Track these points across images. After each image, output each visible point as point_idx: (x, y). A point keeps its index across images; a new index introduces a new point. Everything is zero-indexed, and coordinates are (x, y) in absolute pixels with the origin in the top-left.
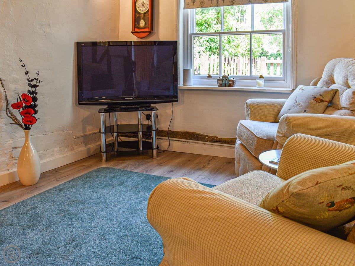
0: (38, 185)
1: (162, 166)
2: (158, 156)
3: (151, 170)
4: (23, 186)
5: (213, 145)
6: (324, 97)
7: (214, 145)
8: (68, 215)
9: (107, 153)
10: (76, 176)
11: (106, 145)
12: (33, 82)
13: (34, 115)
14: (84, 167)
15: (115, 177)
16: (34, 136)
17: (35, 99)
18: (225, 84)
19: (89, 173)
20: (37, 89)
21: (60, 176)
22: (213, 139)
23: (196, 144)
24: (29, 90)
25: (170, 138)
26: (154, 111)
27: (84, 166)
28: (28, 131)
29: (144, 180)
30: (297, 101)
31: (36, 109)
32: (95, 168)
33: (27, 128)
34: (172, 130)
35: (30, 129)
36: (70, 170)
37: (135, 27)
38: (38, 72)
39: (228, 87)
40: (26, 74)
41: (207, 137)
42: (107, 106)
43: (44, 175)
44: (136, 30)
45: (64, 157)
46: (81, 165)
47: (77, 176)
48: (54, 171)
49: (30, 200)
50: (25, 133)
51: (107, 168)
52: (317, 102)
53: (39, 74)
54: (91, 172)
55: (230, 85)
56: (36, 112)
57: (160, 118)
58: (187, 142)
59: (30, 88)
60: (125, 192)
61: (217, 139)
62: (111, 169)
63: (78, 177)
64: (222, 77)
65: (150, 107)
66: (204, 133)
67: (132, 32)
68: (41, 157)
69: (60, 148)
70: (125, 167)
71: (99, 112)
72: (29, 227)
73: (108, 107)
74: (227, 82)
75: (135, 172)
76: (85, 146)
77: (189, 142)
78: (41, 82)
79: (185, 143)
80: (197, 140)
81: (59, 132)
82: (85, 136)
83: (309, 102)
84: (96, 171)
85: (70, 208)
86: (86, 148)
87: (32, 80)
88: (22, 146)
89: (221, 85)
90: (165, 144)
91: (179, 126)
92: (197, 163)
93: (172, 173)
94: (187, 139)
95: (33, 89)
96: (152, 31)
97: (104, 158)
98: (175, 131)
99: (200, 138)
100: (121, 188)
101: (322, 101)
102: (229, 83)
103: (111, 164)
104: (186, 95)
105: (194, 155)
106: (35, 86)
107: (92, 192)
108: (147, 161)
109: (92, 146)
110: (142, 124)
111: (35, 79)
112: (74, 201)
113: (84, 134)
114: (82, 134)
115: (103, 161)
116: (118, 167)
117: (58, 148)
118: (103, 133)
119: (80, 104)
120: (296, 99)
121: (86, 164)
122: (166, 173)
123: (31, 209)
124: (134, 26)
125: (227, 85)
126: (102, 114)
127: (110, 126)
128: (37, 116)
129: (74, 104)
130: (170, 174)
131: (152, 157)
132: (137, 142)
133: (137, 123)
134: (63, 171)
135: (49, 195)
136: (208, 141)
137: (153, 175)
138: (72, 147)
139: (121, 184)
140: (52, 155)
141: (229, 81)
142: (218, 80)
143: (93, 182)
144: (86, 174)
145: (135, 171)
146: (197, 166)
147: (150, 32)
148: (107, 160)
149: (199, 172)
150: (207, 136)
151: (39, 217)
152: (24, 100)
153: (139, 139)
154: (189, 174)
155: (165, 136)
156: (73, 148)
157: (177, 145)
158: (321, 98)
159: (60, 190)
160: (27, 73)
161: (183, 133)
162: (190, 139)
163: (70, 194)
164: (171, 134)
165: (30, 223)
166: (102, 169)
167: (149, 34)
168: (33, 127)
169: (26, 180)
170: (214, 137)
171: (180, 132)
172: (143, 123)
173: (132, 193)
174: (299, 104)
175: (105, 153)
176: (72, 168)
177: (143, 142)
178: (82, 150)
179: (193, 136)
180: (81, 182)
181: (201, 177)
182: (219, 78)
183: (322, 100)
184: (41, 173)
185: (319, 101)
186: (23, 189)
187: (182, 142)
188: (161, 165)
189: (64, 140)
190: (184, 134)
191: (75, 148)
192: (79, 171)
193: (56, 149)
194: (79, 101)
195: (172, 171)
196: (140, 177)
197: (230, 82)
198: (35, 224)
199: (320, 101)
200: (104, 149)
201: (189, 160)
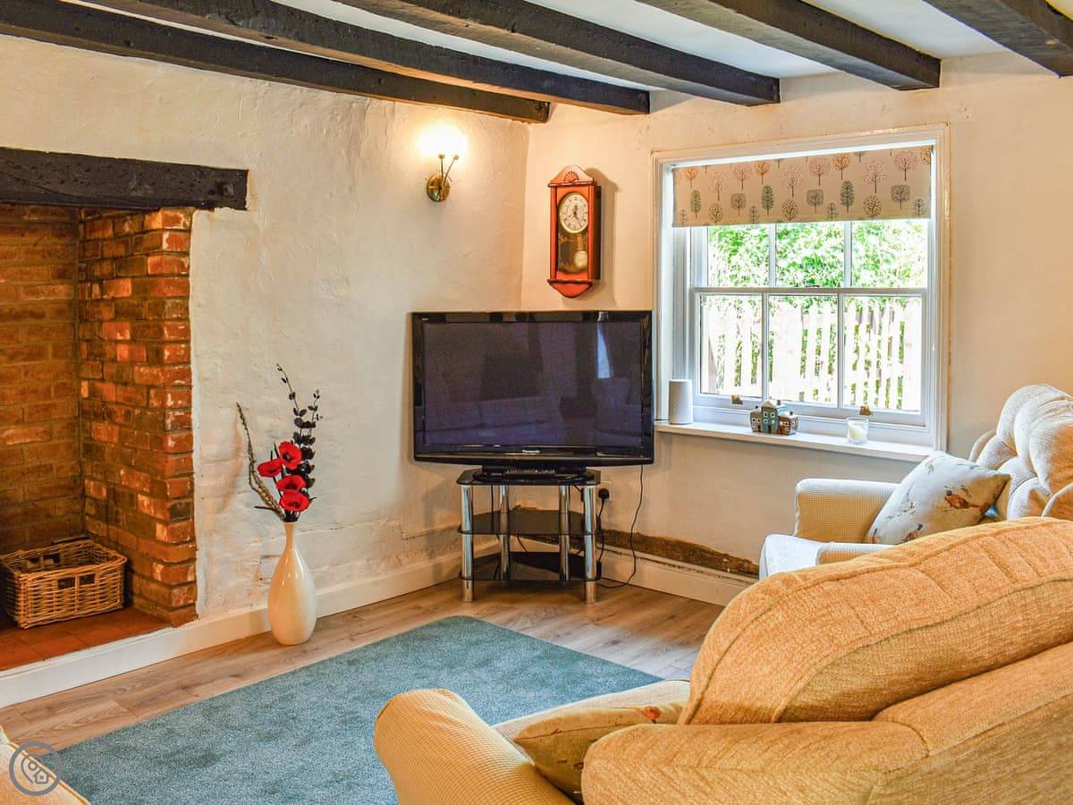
0: (308, 647)
1: (598, 625)
2: (598, 598)
3: (568, 634)
4: (277, 644)
5: (739, 580)
6: (970, 493)
7: (742, 581)
8: (350, 720)
9: (477, 583)
10: (394, 632)
11: (473, 560)
12: (305, 415)
13: (304, 489)
14: (417, 612)
15: (477, 643)
16: (309, 532)
17: (308, 454)
18: (770, 427)
19: (422, 628)
20: (314, 433)
21: (359, 629)
22: (741, 566)
23: (699, 574)
24: (296, 434)
25: (637, 553)
26: (588, 487)
27: (419, 608)
28: (292, 525)
29: (539, 657)
30: (911, 498)
31: (311, 476)
32: (441, 616)
33: (290, 518)
34: (642, 533)
35: (295, 519)
36: (386, 616)
37: (556, 269)
38: (318, 392)
39: (777, 433)
40: (291, 398)
41: (725, 560)
42: (480, 467)
43: (323, 624)
44: (561, 276)
45: (376, 583)
46: (413, 604)
47: (395, 634)
48: (350, 614)
49: (285, 678)
50: (286, 526)
51: (469, 620)
52: (951, 506)
53: (318, 397)
54: (429, 626)
55: (781, 431)
56: (309, 483)
57: (614, 500)
58: (679, 567)
59: (298, 430)
60: (486, 683)
61: (752, 567)
62: (474, 624)
63: (397, 636)
64: (762, 408)
65: (585, 474)
66: (718, 549)
67: (549, 281)
68: (319, 582)
69: (368, 560)
70: (511, 620)
71: (460, 482)
72: (270, 737)
73: (483, 469)
74: (773, 422)
75: (528, 637)
76: (431, 557)
77: (683, 567)
78: (321, 417)
79: (673, 569)
80: (701, 565)
81: (369, 524)
82: (430, 534)
83: (933, 505)
84: (440, 624)
85: (359, 707)
86: (431, 564)
87: (303, 412)
88: (281, 553)
89: (759, 427)
90: (622, 565)
91: (657, 525)
92: (688, 627)
93: (615, 647)
94: (677, 559)
95: (305, 432)
96: (594, 281)
97: (468, 592)
98: (650, 535)
99: (710, 559)
100: (482, 674)
101: (965, 504)
102: (779, 426)
103: (482, 608)
104: (675, 448)
105: (692, 603)
106: (310, 425)
107: (416, 674)
108: (570, 608)
109: (445, 559)
110: (570, 513)
111: (311, 408)
112: (371, 692)
113: (429, 529)
114: (424, 530)
115: (466, 599)
116: (493, 620)
117: (365, 561)
118: (467, 533)
119: (417, 459)
120: (909, 491)
121: (426, 603)
122: (602, 644)
123: (282, 699)
124: (554, 266)
125: (774, 429)
126: (465, 486)
127: (493, 512)
128: (311, 492)
129: (406, 459)
130: (607, 649)
131: (583, 599)
132: (558, 556)
133: (558, 509)
134: (372, 617)
135: (325, 671)
136: (729, 570)
137: (565, 649)
138: (396, 560)
139: (485, 663)
140: (348, 576)
141: (781, 419)
142: (753, 415)
143: (424, 651)
144: (415, 630)
145: (528, 634)
146: (684, 634)
147: (590, 284)
148: (476, 598)
149: (682, 651)
150: (726, 556)
151: (293, 718)
152: (284, 457)
153: (561, 549)
154: (655, 654)
155: (625, 547)
156: (400, 560)
157: (654, 573)
158: (963, 495)
159: (350, 663)
160: (292, 396)
161: (667, 544)
162: (683, 561)
163: (367, 676)
164: (640, 543)
165: (273, 729)
166: (455, 621)
167: (588, 289)
168: (303, 516)
169: (283, 633)
170: (743, 561)
171: (662, 539)
172: (572, 510)
173: (501, 687)
174: (911, 507)
175: (470, 582)
176: (391, 611)
177: (571, 556)
178: (419, 570)
179: (691, 553)
180: (399, 648)
181: (678, 665)
182: (755, 410)
183: (965, 501)
184: (318, 619)
185: (958, 505)
186: (276, 652)
187: (667, 567)
188: (600, 622)
189: (380, 542)
190: (672, 546)
191: (403, 563)
192: (405, 620)
193: (360, 563)
194: (415, 453)
195: (615, 643)
196: (534, 649)
197: (781, 423)
198: (281, 732)
199: (960, 503)
200: (467, 572)
201: (672, 617)
